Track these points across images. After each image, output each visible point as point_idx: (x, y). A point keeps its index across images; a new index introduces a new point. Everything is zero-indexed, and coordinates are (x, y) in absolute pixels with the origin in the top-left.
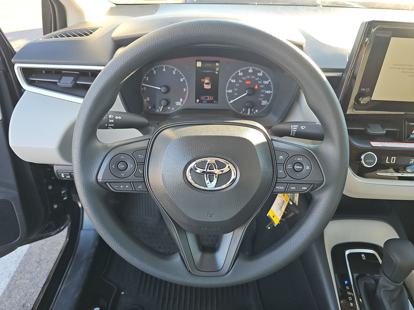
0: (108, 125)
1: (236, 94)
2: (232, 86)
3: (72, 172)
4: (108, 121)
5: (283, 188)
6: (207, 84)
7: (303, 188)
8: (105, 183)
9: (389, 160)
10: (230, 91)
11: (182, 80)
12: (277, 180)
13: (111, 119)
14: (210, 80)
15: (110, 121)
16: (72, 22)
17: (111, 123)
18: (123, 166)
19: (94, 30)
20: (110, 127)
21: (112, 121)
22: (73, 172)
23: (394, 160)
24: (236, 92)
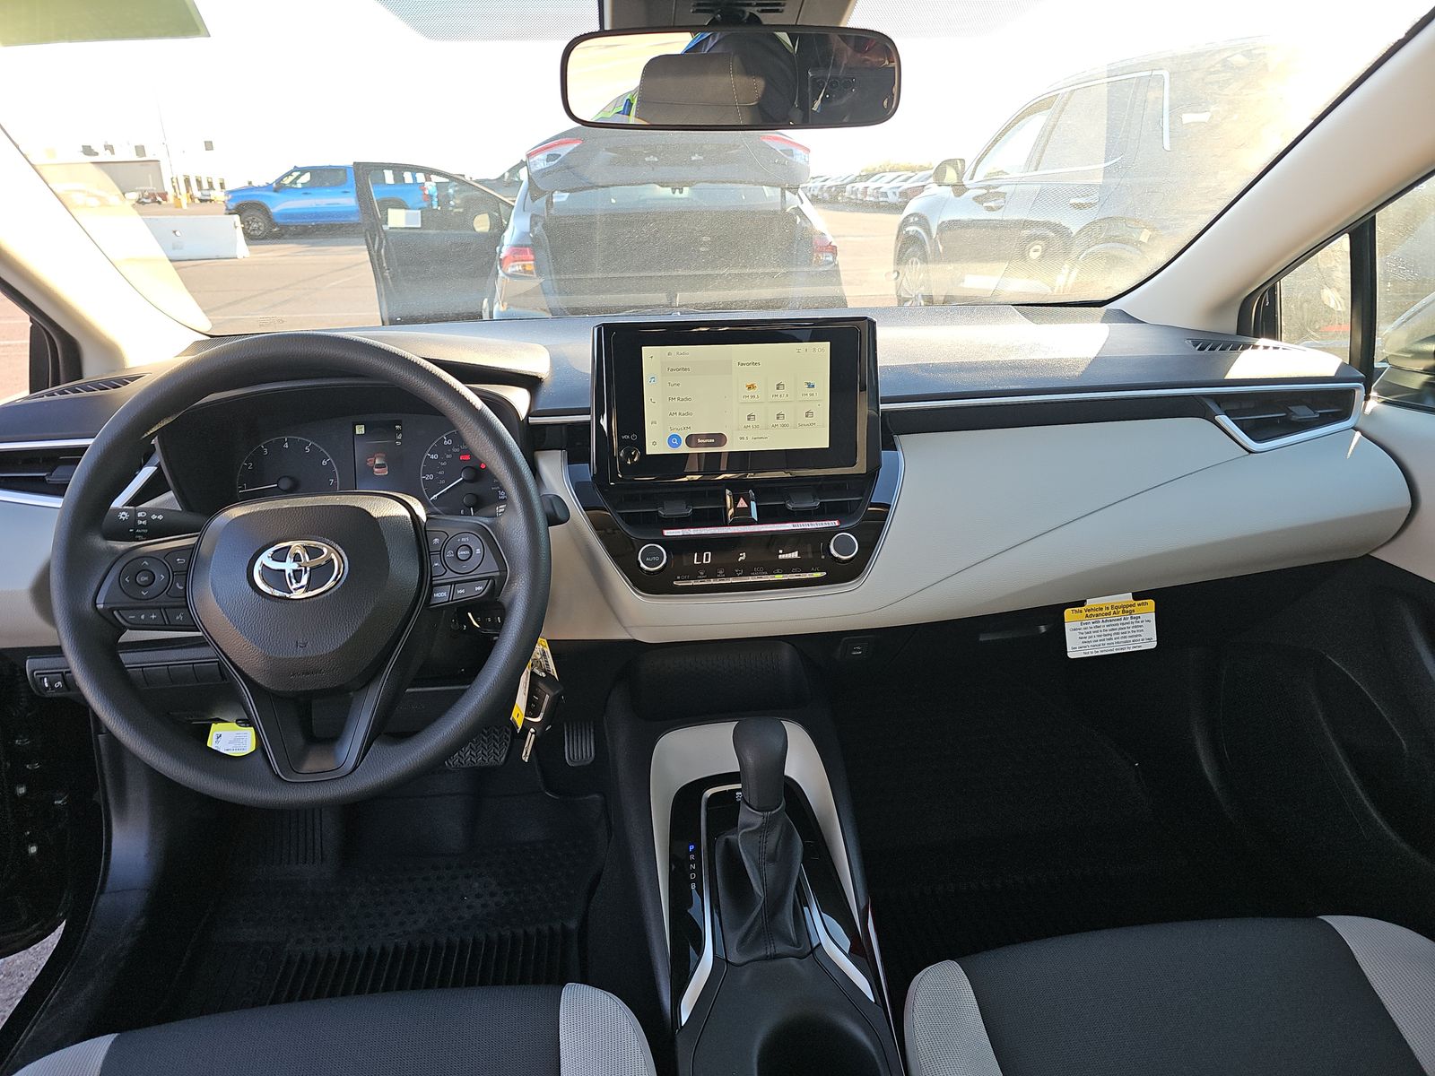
0: (135, 531)
1: (443, 482)
2: (431, 467)
3: (66, 672)
4: (136, 521)
5: (445, 594)
6: (379, 466)
7: (477, 589)
8: (112, 610)
9: (700, 559)
10: (430, 477)
11: (324, 463)
12: (431, 580)
13: (142, 519)
14: (387, 459)
15: (140, 522)
16: (93, 369)
17: (142, 526)
18: (146, 578)
19: (133, 379)
20: (139, 534)
21: (144, 522)
22: (70, 672)
23: (708, 557)
24: (441, 477)
